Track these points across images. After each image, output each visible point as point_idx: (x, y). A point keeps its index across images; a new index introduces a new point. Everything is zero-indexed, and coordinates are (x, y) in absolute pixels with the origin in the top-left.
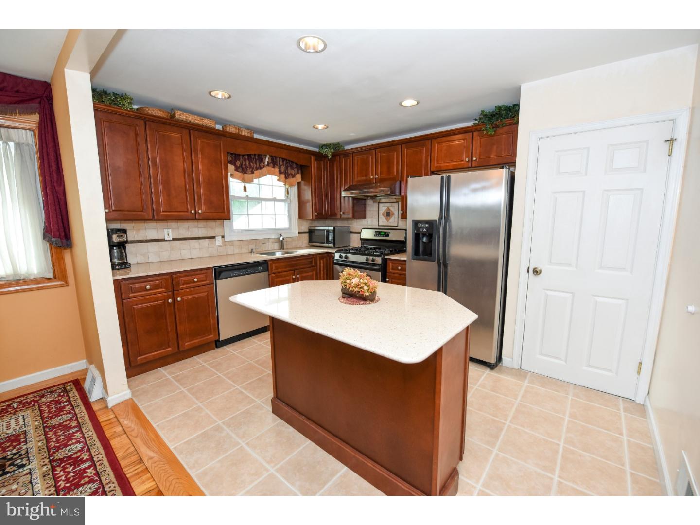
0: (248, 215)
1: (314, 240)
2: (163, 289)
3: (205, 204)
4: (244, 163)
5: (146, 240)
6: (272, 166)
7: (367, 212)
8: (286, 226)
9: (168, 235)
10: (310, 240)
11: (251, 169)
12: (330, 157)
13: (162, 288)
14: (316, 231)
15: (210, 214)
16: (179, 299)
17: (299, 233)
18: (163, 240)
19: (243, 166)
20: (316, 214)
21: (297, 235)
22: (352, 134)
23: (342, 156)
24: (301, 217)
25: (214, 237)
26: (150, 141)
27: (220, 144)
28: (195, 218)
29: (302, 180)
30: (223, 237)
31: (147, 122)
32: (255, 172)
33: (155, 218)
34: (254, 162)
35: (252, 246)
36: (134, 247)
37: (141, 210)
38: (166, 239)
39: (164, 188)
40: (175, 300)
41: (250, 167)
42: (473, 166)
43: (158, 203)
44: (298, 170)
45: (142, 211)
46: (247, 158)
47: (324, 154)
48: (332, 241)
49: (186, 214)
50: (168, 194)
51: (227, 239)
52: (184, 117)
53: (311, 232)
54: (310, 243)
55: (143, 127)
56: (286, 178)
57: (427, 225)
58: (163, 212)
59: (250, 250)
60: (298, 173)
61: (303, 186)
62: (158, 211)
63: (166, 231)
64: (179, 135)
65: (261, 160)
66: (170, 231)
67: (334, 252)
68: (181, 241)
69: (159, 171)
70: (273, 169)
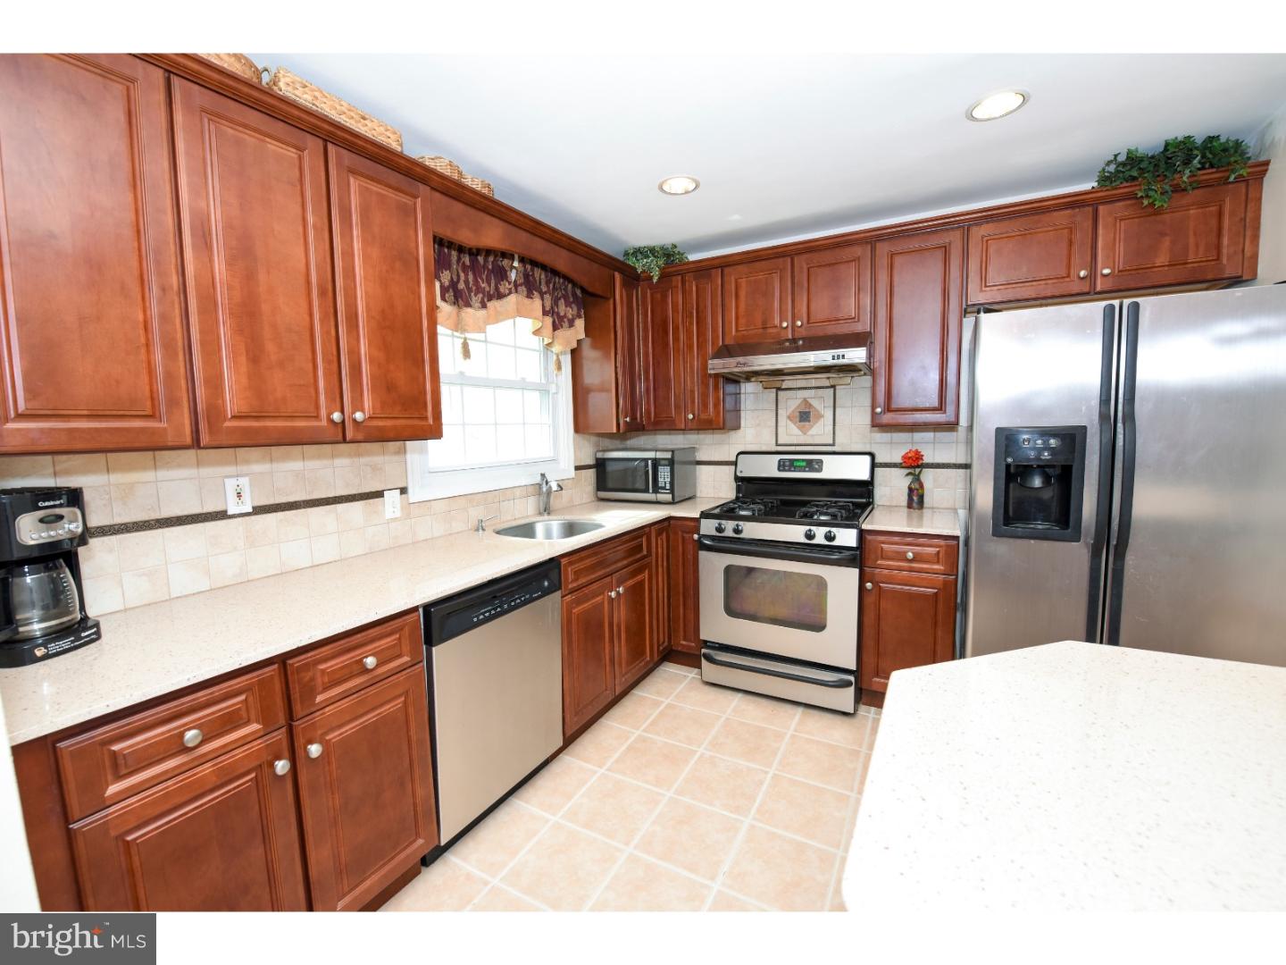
0: (464, 424)
1: (610, 485)
2: (255, 727)
3: (374, 389)
4: (462, 275)
5: (158, 521)
6: (525, 293)
7: (743, 414)
8: (547, 452)
9: (239, 495)
10: (601, 484)
11: (480, 296)
12: (655, 281)
13: (248, 722)
14: (608, 463)
15: (389, 423)
16: (315, 750)
17: (578, 468)
18: (222, 515)
19: (461, 286)
20: (628, 419)
21: (572, 473)
22: (736, 217)
23: (689, 277)
24: (580, 426)
25: (379, 494)
26: (187, 153)
27: (415, 204)
28: (340, 436)
29: (587, 335)
30: (403, 491)
31: (176, 81)
32: (489, 304)
33: (205, 439)
34: (484, 277)
35: (476, 513)
36: (111, 551)
37: (149, 412)
38: (230, 513)
39: (238, 330)
40: (299, 753)
41: (479, 290)
42: (1099, 288)
43: (215, 383)
44: (579, 310)
45: (151, 417)
46: (468, 263)
47: (639, 271)
48: (668, 486)
49: (315, 423)
50: (255, 356)
51: (414, 495)
52: (309, 98)
53: (600, 466)
54: (603, 494)
55: (161, 96)
56: (555, 328)
57: (1053, 442)
58: (234, 417)
59: (473, 523)
60: (579, 317)
61: (589, 353)
62: (215, 413)
63: (231, 485)
64: (291, 153)
65: (502, 274)
66: (244, 482)
67: (698, 516)
68: (280, 515)
69: (219, 266)
70: (527, 301)
